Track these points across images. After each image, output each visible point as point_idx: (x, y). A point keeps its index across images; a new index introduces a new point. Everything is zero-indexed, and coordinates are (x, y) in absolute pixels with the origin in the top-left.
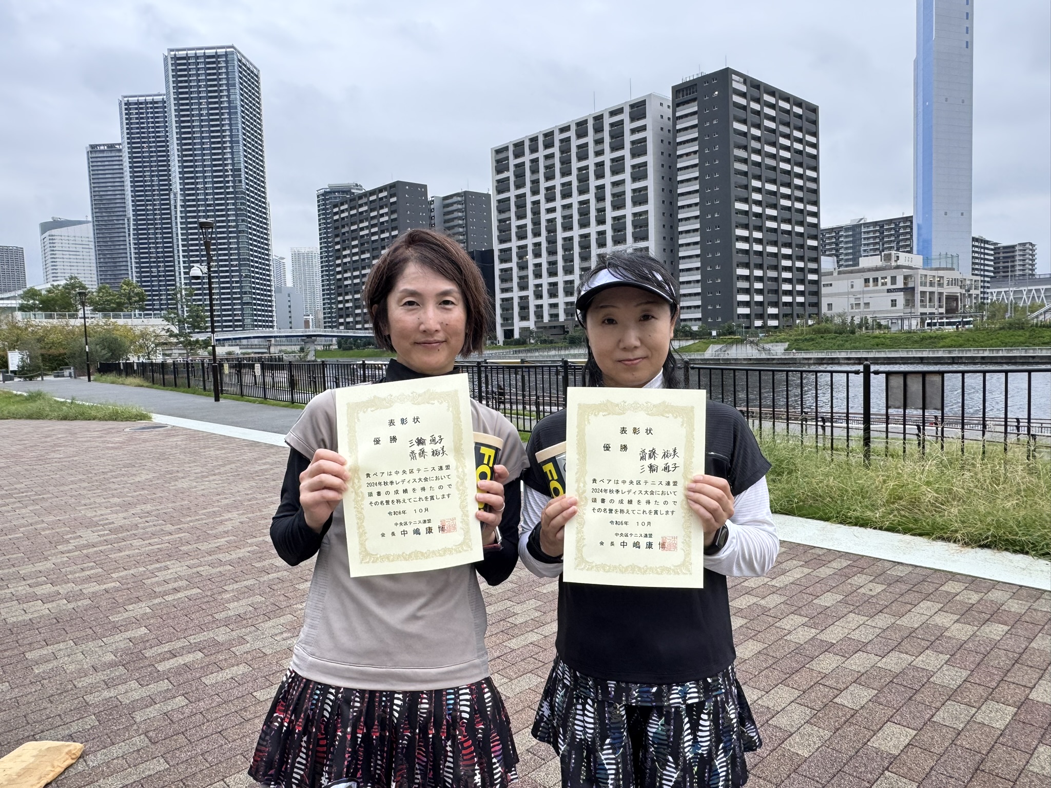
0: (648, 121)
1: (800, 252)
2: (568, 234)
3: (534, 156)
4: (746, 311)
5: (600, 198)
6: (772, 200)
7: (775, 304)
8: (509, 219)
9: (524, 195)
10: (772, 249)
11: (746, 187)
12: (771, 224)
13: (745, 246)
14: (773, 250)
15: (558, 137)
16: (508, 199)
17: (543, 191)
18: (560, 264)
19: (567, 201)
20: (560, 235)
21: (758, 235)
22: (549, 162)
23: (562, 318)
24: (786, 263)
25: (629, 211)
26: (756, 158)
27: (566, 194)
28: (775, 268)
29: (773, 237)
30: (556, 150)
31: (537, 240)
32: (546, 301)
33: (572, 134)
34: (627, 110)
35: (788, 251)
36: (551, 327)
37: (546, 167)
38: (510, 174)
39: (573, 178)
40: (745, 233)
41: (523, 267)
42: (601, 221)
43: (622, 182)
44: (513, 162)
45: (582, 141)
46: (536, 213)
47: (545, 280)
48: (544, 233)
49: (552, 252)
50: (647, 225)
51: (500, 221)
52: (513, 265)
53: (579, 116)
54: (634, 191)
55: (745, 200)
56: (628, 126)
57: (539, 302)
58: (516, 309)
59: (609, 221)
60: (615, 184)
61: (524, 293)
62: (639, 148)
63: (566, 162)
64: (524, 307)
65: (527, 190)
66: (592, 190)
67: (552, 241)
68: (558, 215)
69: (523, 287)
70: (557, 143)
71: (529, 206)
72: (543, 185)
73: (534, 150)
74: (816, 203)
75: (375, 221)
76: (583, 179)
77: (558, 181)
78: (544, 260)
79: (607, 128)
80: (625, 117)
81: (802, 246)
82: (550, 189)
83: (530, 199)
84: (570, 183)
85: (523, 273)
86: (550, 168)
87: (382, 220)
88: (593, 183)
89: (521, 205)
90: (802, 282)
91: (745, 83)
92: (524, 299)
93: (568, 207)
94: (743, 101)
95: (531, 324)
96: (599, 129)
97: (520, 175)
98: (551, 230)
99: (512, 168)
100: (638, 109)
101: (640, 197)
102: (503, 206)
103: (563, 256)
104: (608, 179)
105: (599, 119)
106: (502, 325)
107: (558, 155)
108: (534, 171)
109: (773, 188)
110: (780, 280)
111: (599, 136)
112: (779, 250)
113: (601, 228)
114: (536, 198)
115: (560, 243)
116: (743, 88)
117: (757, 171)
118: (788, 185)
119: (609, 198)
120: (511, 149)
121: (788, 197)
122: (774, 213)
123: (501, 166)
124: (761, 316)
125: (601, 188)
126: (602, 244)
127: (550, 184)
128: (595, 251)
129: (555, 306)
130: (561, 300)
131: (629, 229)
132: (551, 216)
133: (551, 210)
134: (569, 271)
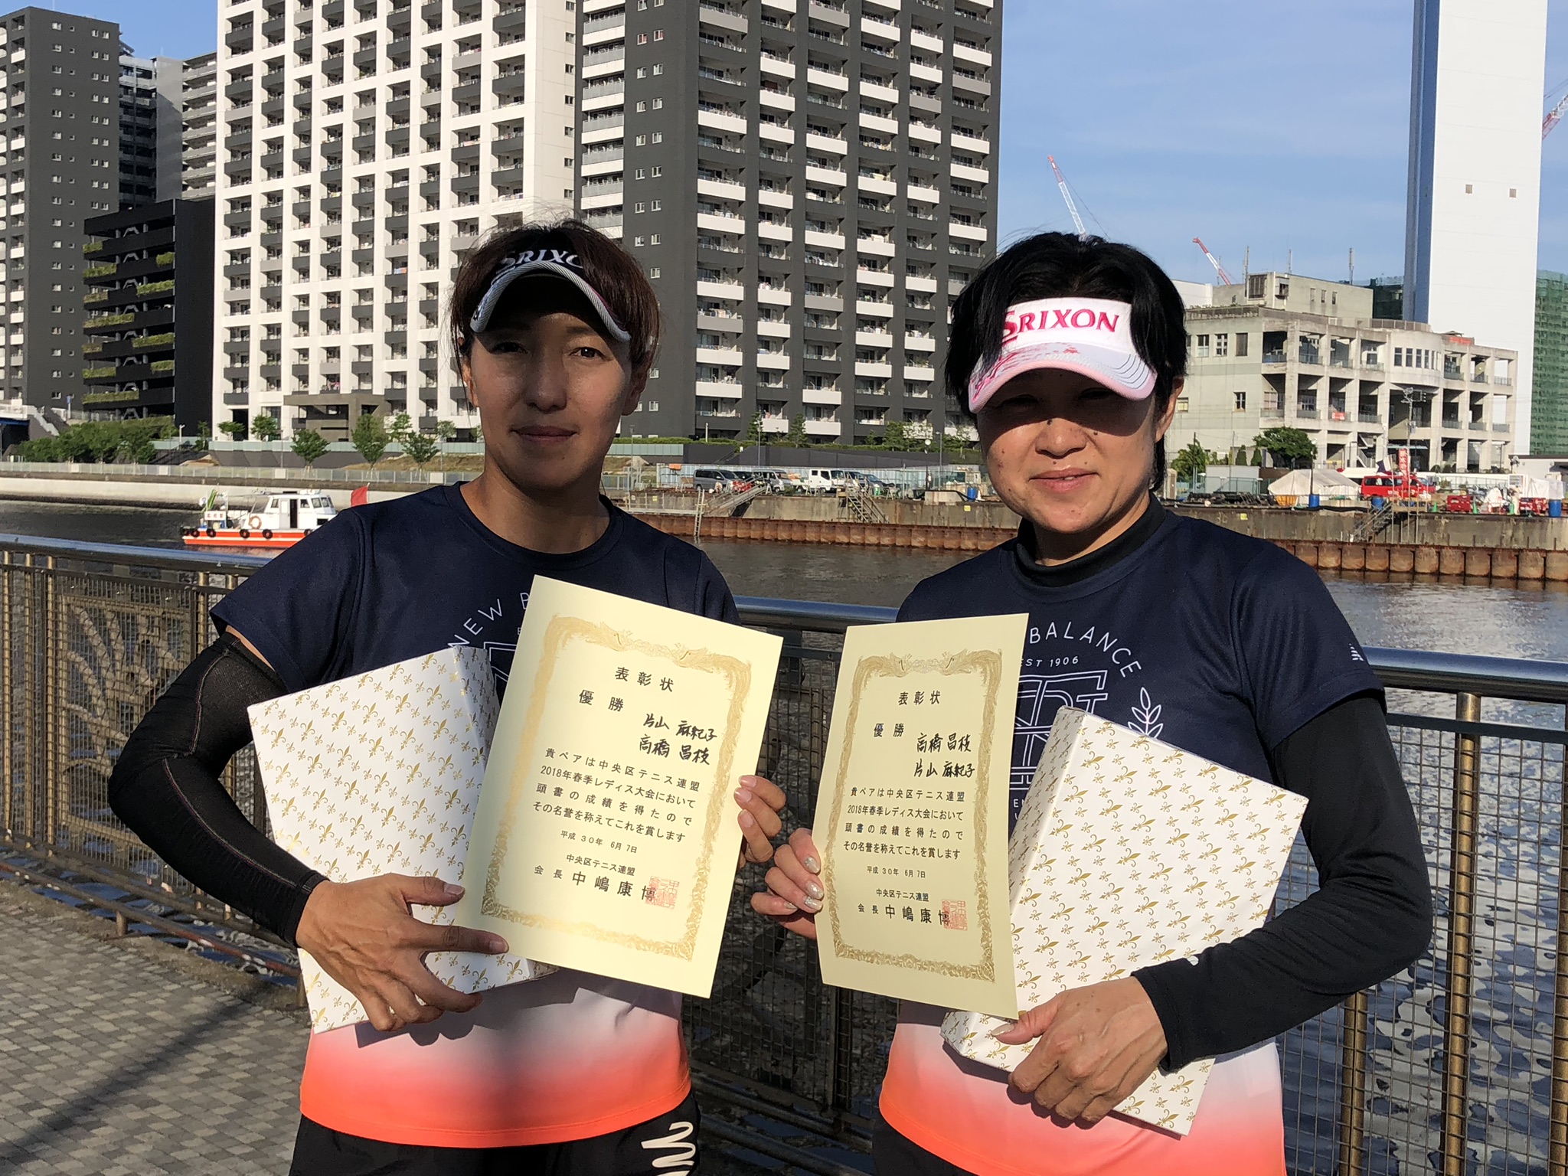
2: (365, 168)
4: (729, 390)
5: (433, 80)
8: (250, 121)
9: (281, 61)
16: (250, 69)
17: (319, 54)
18: (349, 243)
19: (366, 83)
20: (352, 168)
23: (348, 383)
25: (491, 114)
27: (367, 67)
31: (303, 179)
32: (318, 338)
36: (324, 407)
39: (380, 24)
40: (734, 192)
42: (433, 141)
43: (476, 42)
46: (304, 107)
47: (318, 284)
48: (318, 163)
49: (333, 213)
50: (522, 159)
51: (232, 125)
52: (251, 241)
54: (499, 67)
57: (302, 341)
58: (256, 357)
59: (448, 141)
60: (462, 45)
61: (273, 317)
64: (273, 353)
65: (286, 49)
66: (418, 58)
67: (333, 183)
68: (346, 119)
69: (273, 301)
71: (291, 91)
72: (322, 35)
76: (400, 28)
77: (350, 30)
78: (315, 232)
82: (335, 48)
83: (293, 71)
84: (373, 37)
85: (272, 265)
88: (419, 38)
89: (275, 88)
92: (274, 330)
93: (367, 97)
95: (283, 397)
98: (334, 157)
101: (511, 82)
102: (240, 86)
103: (355, 225)
104: (450, 32)
106: (226, 399)
113: (431, 157)
114: (304, 71)
115: (349, 189)
119: (449, 80)
125: (434, 52)
126: (432, 199)
127: (335, 35)
128: (418, 215)
129: (333, 352)
130: (348, 337)
131: (488, 164)
132: (334, 119)
133: (335, 104)
134: (364, 262)
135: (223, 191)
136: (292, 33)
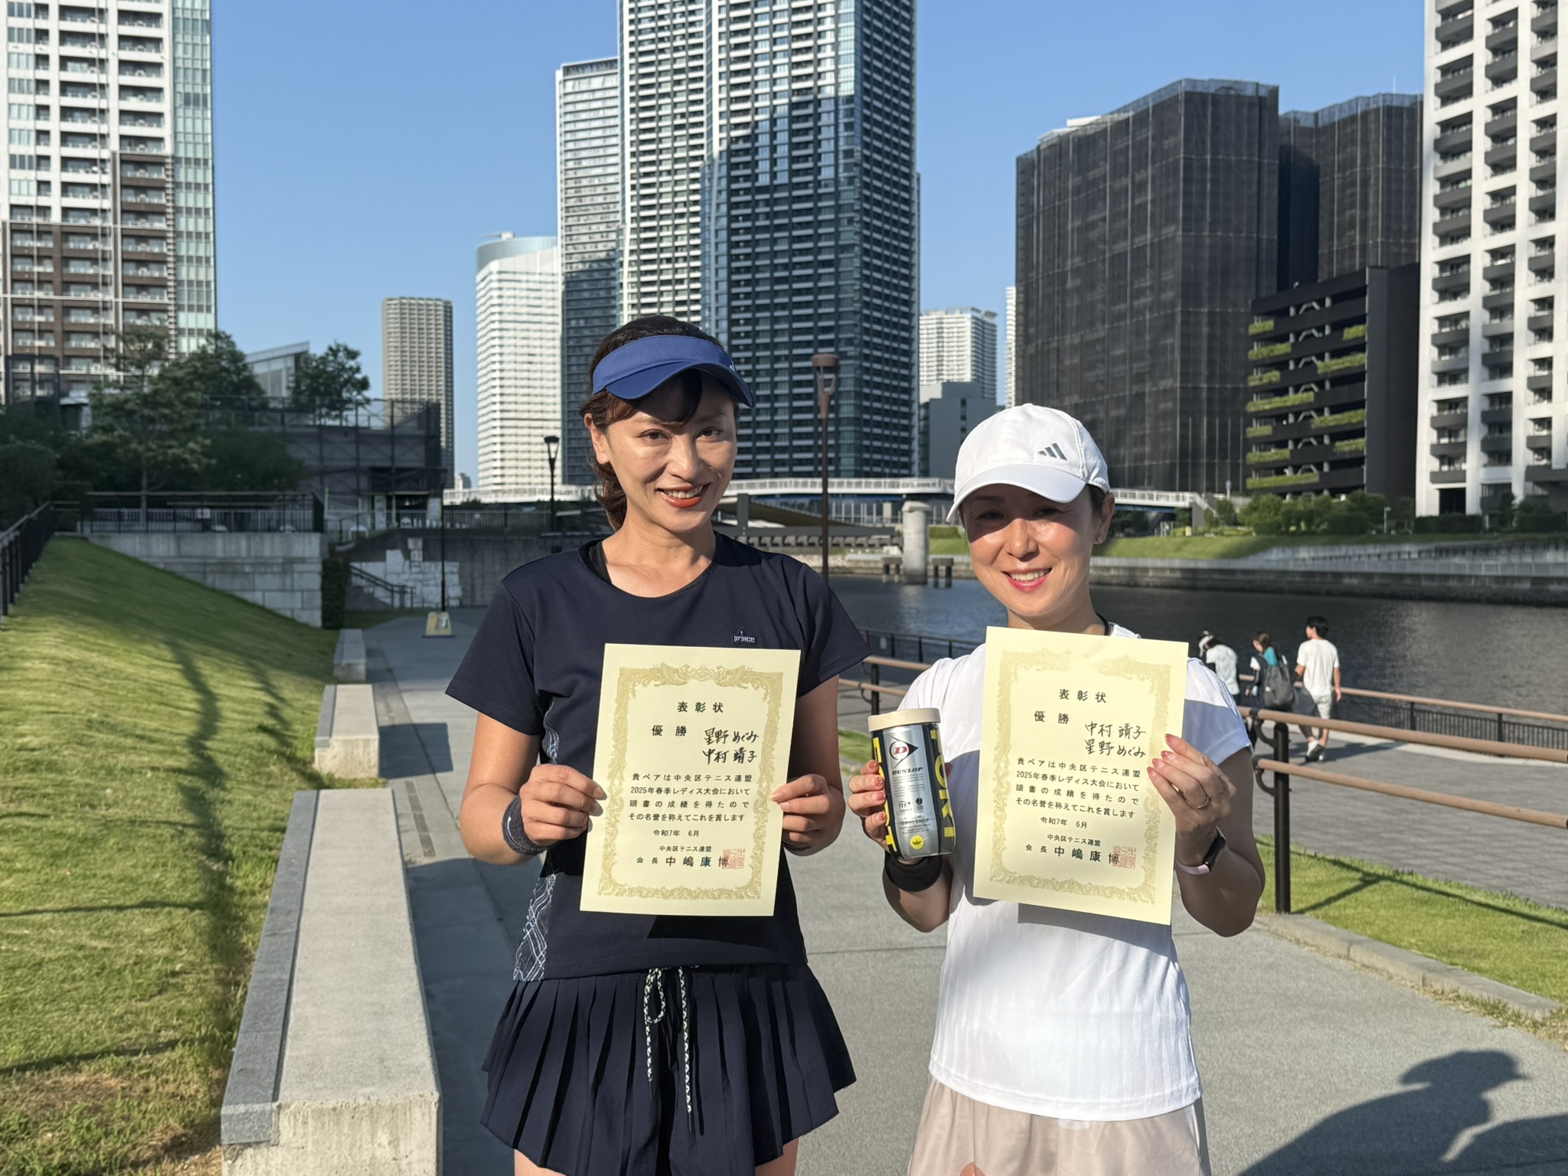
9: (1513, 102)
16: (1468, 117)
38: (1477, 46)
58: (1475, 430)
61: (1498, 386)
64: (1498, 421)
71: (1526, 134)
83: (1528, 112)
92: (1501, 399)
97: (1503, 48)
102: (1455, 139)
114: (1546, 108)
135: (1432, 253)
136: (1527, 69)
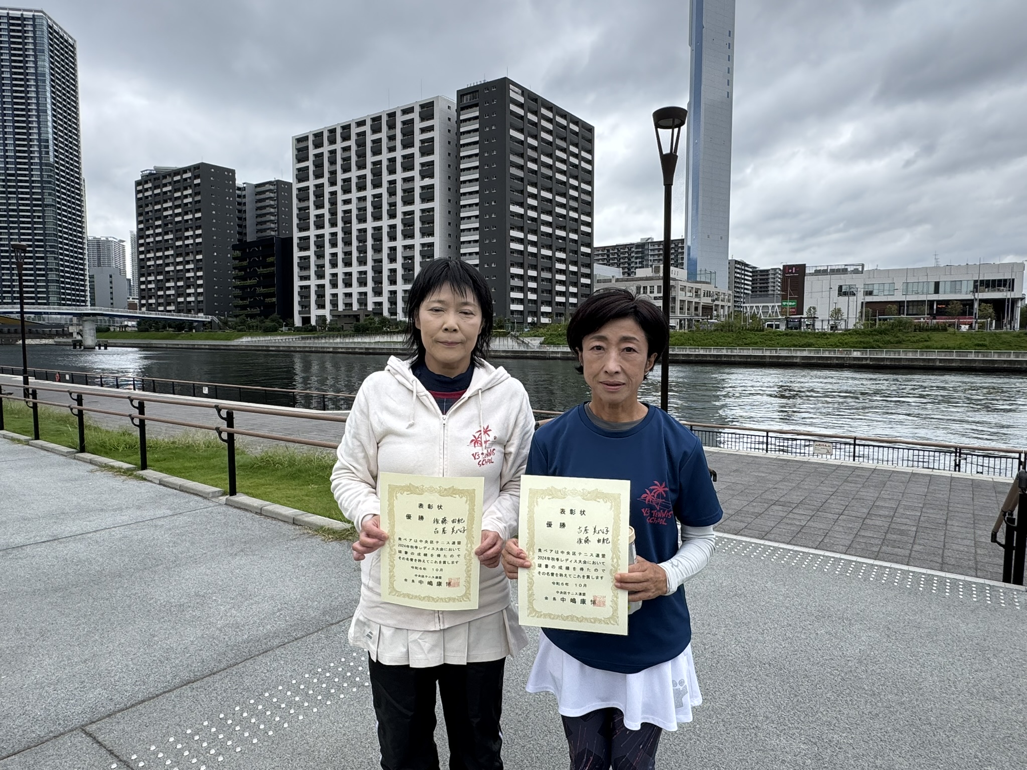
0: (435, 122)
1: (574, 257)
2: (362, 226)
3: (332, 147)
4: (520, 308)
5: (392, 193)
6: (547, 207)
7: (549, 304)
8: (308, 208)
9: (322, 185)
10: (546, 252)
11: (522, 192)
12: (544, 229)
13: (520, 247)
14: (549, 253)
15: (354, 130)
16: (308, 188)
17: (340, 183)
18: (355, 254)
19: (362, 194)
20: (355, 226)
21: (532, 238)
22: (346, 154)
23: (355, 307)
24: (559, 266)
25: (418, 207)
26: (532, 166)
27: (361, 187)
28: (550, 270)
29: (548, 241)
30: (352, 143)
31: (334, 230)
32: (341, 290)
33: (367, 128)
34: (417, 110)
35: (562, 255)
36: (345, 316)
37: (344, 159)
38: (310, 164)
39: (368, 172)
40: (520, 235)
41: (320, 255)
42: (392, 215)
43: (411, 179)
44: (312, 152)
45: (376, 136)
46: (333, 203)
47: (341, 270)
48: (340, 224)
49: (348, 243)
50: (433, 223)
51: (300, 209)
52: (311, 253)
53: (374, 112)
54: (423, 188)
55: (521, 205)
56: (418, 125)
57: (334, 291)
58: (313, 297)
59: (399, 216)
60: (405, 180)
61: (321, 282)
62: (427, 148)
63: (361, 155)
64: (321, 296)
65: (325, 180)
66: (385, 185)
67: (347, 232)
68: (353, 207)
69: (321, 276)
70: (354, 137)
71: (327, 196)
72: (340, 176)
73: (332, 141)
74: (590, 214)
75: (178, 202)
76: (377, 173)
77: (354, 174)
78: (339, 250)
79: (399, 126)
80: (415, 116)
81: (576, 252)
82: (347, 181)
83: (327, 189)
84: (364, 177)
85: (320, 262)
86: (347, 160)
87: (185, 201)
88: (386, 177)
89: (319, 195)
90: (575, 284)
91: (523, 95)
92: (321, 287)
93: (363, 199)
94: (521, 112)
95: (327, 312)
96: (392, 126)
97: (319, 165)
98: (347, 221)
99: (311, 158)
100: (427, 110)
101: (428, 194)
102: (303, 194)
103: (358, 247)
104: (400, 175)
105: (392, 115)
106: (300, 313)
107: (354, 148)
108: (333, 162)
109: (549, 196)
110: (554, 282)
111: (391, 133)
112: (554, 254)
113: (392, 222)
114: (333, 189)
115: (355, 234)
116: (521, 100)
117: (533, 178)
118: (564, 195)
119: (399, 193)
120: (311, 138)
121: (563, 206)
122: (549, 219)
123: (301, 154)
124: (534, 314)
125: (392, 183)
126: (393, 238)
127: (347, 175)
128: (386, 244)
129: (349, 295)
130: (355, 289)
131: (418, 225)
132: (347, 207)
133: (347, 202)
134: (362, 261)
136: (326, 175)
